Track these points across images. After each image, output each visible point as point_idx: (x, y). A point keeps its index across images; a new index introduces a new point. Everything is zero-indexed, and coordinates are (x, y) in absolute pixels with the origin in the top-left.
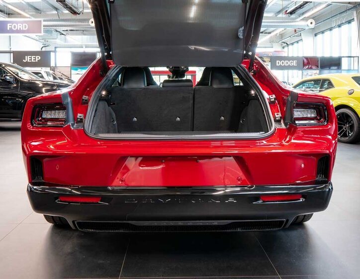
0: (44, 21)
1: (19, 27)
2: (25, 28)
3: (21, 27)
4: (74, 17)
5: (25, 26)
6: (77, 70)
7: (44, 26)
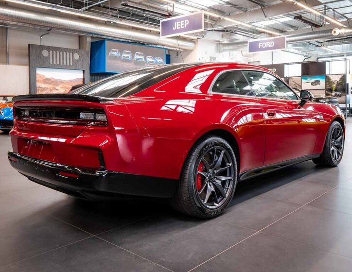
0: (287, 37)
1: (267, 45)
2: (272, 45)
3: (269, 45)
4: (317, 29)
5: (272, 43)
6: (307, 79)
7: (287, 42)
